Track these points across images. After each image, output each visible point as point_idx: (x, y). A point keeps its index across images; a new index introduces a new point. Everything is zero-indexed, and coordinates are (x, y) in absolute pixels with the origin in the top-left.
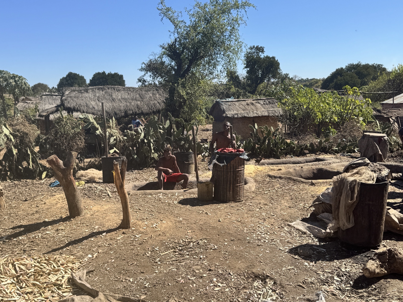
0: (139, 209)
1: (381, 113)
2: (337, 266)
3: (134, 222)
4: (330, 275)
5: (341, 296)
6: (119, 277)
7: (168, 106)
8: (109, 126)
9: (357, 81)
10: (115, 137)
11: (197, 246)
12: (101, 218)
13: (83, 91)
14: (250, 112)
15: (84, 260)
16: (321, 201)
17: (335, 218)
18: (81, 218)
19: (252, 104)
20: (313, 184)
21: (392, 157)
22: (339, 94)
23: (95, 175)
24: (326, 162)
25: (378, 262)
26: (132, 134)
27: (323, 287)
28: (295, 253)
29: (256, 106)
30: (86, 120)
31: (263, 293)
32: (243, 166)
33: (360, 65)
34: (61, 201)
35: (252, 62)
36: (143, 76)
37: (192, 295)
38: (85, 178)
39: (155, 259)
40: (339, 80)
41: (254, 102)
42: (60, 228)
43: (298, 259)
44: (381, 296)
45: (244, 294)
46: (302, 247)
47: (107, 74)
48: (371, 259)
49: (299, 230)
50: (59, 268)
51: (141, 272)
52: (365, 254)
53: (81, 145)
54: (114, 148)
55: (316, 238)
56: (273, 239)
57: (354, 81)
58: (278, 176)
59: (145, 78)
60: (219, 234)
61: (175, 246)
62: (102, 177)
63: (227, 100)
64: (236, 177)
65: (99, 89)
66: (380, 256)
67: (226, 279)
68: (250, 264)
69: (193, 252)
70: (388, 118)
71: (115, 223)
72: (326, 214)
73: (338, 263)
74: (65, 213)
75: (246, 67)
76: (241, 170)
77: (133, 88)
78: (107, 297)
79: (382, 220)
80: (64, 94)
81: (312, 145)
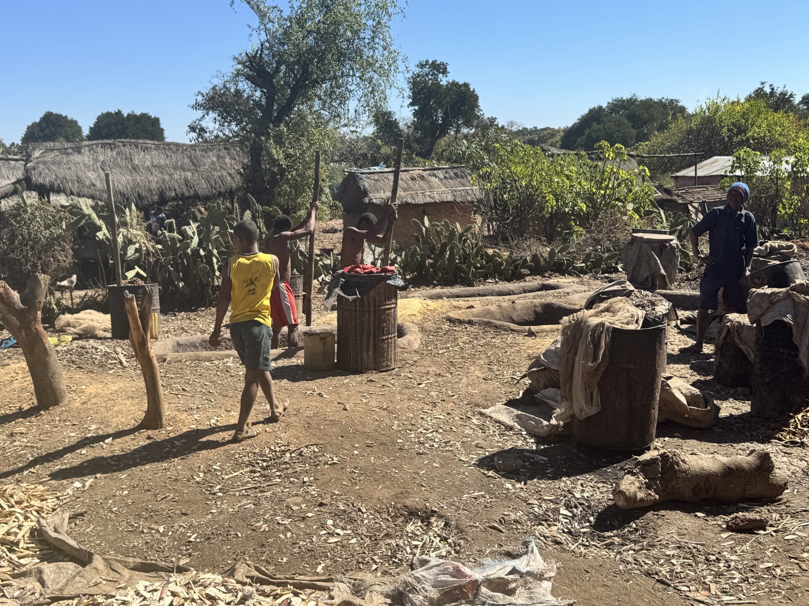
0: (183, 389)
1: (671, 196)
2: (566, 489)
3: (172, 415)
4: (553, 506)
5: (570, 545)
6: (136, 525)
7: (249, 181)
8: (123, 222)
9: (630, 132)
10: (137, 245)
11: (298, 459)
12: (103, 410)
13: (70, 151)
14: (417, 193)
15: (65, 493)
16: (542, 365)
17: (566, 398)
18: (60, 409)
19: (422, 178)
20: (531, 334)
21: (688, 279)
22: (591, 159)
23: (95, 324)
24: (560, 290)
25: (641, 478)
26: (172, 239)
27: (538, 528)
28: (488, 466)
29: (428, 182)
30: (74, 210)
31: (421, 544)
32: (394, 301)
33: (636, 100)
34: (21, 376)
35: (424, 94)
36: (200, 120)
37: (283, 553)
38: (74, 330)
39: (211, 487)
40: (595, 131)
41: (425, 174)
42: (17, 430)
43: (494, 478)
44: (645, 543)
45: (386, 549)
46: (503, 454)
47: (125, 115)
48: (628, 473)
49: (500, 422)
50: (12, 509)
51: (182, 514)
52: (622, 464)
53: (65, 261)
54: (136, 267)
55: (532, 437)
56: (449, 442)
57: (624, 133)
58: (466, 319)
59: (204, 124)
60: (344, 435)
61: (254, 460)
62: (110, 326)
63: (372, 171)
64: (379, 322)
65: (104, 146)
66: (646, 467)
67: (352, 521)
68: (401, 490)
69: (290, 471)
70: (686, 204)
71: (131, 419)
72: (550, 391)
73: (568, 482)
74: (29, 401)
75: (412, 104)
76: (390, 309)
77: (177, 145)
78: (110, 564)
79: (654, 399)
80: (30, 156)
81: (535, 258)
